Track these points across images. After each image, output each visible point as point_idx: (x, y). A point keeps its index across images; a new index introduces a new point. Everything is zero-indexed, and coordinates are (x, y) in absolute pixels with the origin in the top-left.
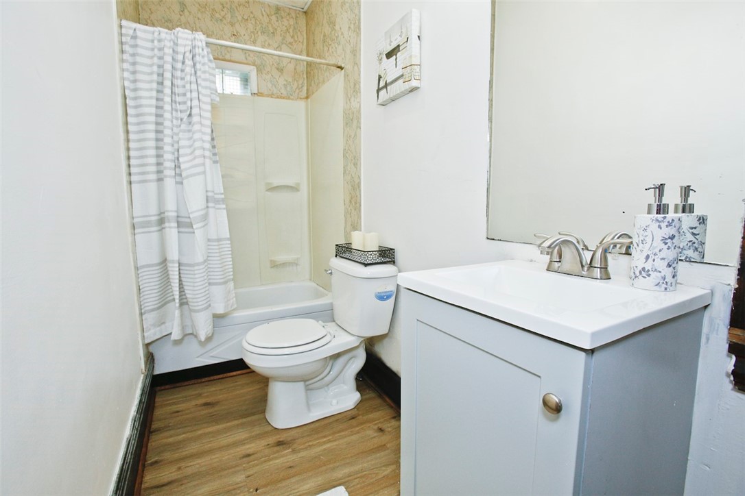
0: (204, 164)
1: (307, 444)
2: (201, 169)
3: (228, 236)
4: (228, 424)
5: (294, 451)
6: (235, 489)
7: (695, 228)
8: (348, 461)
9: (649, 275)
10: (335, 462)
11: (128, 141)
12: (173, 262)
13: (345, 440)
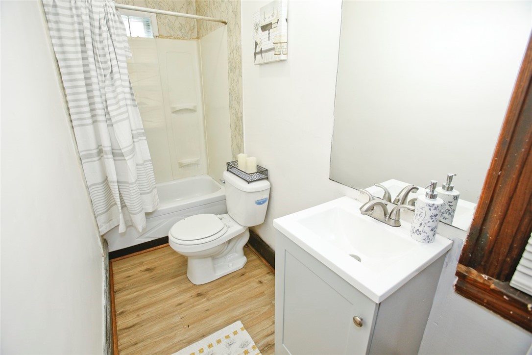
0: (127, 111)
1: (216, 294)
2: (125, 115)
3: (150, 158)
4: (165, 283)
5: (208, 300)
6: (175, 326)
7: (451, 202)
8: (241, 304)
9: (420, 234)
10: (234, 305)
11: (65, 95)
12: (113, 182)
13: (239, 290)
